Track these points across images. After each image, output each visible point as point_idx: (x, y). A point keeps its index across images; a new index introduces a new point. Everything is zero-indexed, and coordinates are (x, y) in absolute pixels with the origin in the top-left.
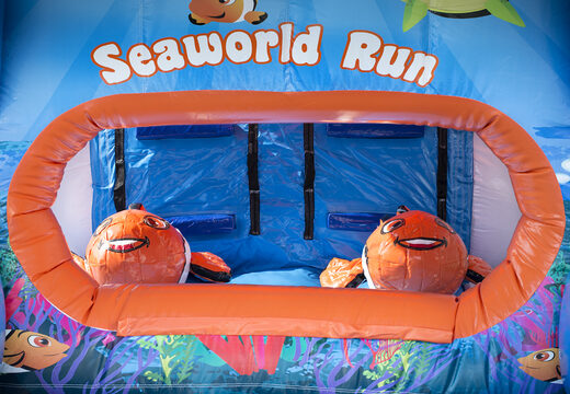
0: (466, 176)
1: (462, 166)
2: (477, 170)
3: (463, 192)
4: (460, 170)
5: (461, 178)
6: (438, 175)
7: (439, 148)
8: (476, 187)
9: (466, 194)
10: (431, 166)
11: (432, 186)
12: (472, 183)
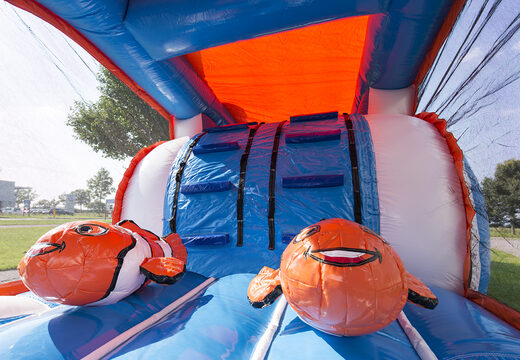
0: (374, 210)
1: (371, 203)
2: (381, 206)
3: (373, 221)
4: (369, 206)
5: (371, 211)
6: (355, 209)
7: (354, 192)
8: (381, 217)
9: (375, 222)
10: (350, 204)
11: (351, 215)
12: (379, 215)
